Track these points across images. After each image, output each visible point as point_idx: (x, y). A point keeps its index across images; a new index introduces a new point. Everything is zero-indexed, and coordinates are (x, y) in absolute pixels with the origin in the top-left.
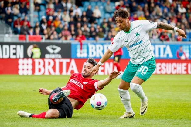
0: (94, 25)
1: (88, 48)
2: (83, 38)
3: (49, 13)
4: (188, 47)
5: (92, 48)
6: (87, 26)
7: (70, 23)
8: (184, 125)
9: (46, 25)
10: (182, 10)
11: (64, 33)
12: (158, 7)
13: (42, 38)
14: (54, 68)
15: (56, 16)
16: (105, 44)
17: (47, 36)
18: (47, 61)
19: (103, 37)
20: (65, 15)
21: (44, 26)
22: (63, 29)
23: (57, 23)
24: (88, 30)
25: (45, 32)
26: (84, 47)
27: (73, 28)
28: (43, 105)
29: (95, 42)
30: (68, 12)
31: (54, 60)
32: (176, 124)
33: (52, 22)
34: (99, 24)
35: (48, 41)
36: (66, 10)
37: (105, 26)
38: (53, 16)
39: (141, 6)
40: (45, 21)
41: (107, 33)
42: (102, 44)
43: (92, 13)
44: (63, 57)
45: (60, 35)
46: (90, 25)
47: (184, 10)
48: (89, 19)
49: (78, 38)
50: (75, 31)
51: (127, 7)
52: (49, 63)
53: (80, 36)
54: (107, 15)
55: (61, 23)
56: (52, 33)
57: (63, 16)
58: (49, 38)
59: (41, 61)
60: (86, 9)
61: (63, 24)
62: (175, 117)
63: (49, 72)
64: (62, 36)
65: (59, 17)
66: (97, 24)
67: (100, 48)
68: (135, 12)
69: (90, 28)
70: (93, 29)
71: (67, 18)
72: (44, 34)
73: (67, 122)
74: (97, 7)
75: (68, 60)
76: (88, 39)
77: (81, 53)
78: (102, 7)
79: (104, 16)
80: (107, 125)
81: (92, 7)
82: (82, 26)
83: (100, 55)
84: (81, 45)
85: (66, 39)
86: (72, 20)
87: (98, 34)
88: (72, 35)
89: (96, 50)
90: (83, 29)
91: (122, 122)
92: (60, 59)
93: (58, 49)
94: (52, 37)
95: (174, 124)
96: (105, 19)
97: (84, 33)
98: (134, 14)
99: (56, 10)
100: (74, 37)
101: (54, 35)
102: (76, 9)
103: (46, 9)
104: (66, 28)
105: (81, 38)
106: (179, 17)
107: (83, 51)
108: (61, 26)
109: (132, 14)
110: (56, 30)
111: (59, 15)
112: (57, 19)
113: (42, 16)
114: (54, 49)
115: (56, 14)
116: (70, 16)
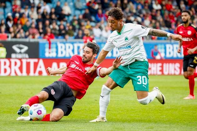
0: (64, 23)
1: (57, 48)
2: (51, 37)
3: (15, 10)
4: (163, 46)
5: (62, 47)
6: (56, 24)
7: (38, 21)
8: (159, 129)
9: (12, 22)
10: (157, 7)
11: (31, 31)
12: (131, 4)
13: (8, 37)
14: (21, 68)
15: (23, 13)
16: (76, 43)
17: (13, 35)
18: (13, 61)
19: (73, 35)
20: (33, 12)
21: (10, 24)
22: (30, 27)
23: (24, 21)
24: (57, 28)
25: (12, 30)
26: (53, 46)
27: (41, 26)
28: (9, 108)
29: (64, 40)
30: (35, 9)
31: (20, 59)
32: (151, 128)
33: (18, 20)
34: (69, 21)
35: (14, 40)
36: (34, 7)
37: (75, 23)
38: (19, 13)
39: (113, 3)
40: (11, 18)
41: (77, 31)
42: (73, 43)
43: (62, 10)
44: (31, 57)
45: (27, 33)
46: (59, 23)
47: (159, 7)
48: (58, 16)
49: (47, 37)
50: (43, 29)
51: (98, 4)
52: (16, 64)
53: (49, 34)
54: (78, 12)
55: (28, 21)
56: (19, 31)
57: (30, 13)
58: (15, 37)
59: (7, 61)
60: (55, 6)
61: (31, 21)
62: (150, 121)
63: (15, 72)
64: (30, 34)
65: (26, 14)
66: (66, 21)
67: (69, 47)
68: (107, 9)
69: (59, 26)
70: (62, 27)
71: (35, 16)
72: (10, 33)
73: (35, 126)
74: (66, 3)
75: (36, 60)
76: (57, 38)
77: (50, 53)
78: (72, 4)
79: (74, 13)
80: (77, 129)
81: (61, 3)
82: (50, 24)
83: (69, 54)
84: (50, 43)
85: (34, 37)
86: (40, 17)
87: (67, 33)
88: (40, 33)
89: (65, 49)
90: (51, 27)
91: (93, 126)
92: (27, 59)
93: (26, 48)
94: (18, 35)
95: (148, 128)
96: (75, 16)
97: (53, 31)
98: (106, 11)
99: (22, 6)
100: (42, 35)
101: (21, 34)
102: (44, 6)
103: (12, 5)
104: (34, 26)
105: (49, 36)
106: (154, 14)
107: (51, 50)
108: (28, 24)
109: (104, 11)
110: (22, 28)
111: (26, 12)
112: (24, 16)
113: (7, 13)
114: (21, 48)
115: (22, 11)
116: (38, 13)
